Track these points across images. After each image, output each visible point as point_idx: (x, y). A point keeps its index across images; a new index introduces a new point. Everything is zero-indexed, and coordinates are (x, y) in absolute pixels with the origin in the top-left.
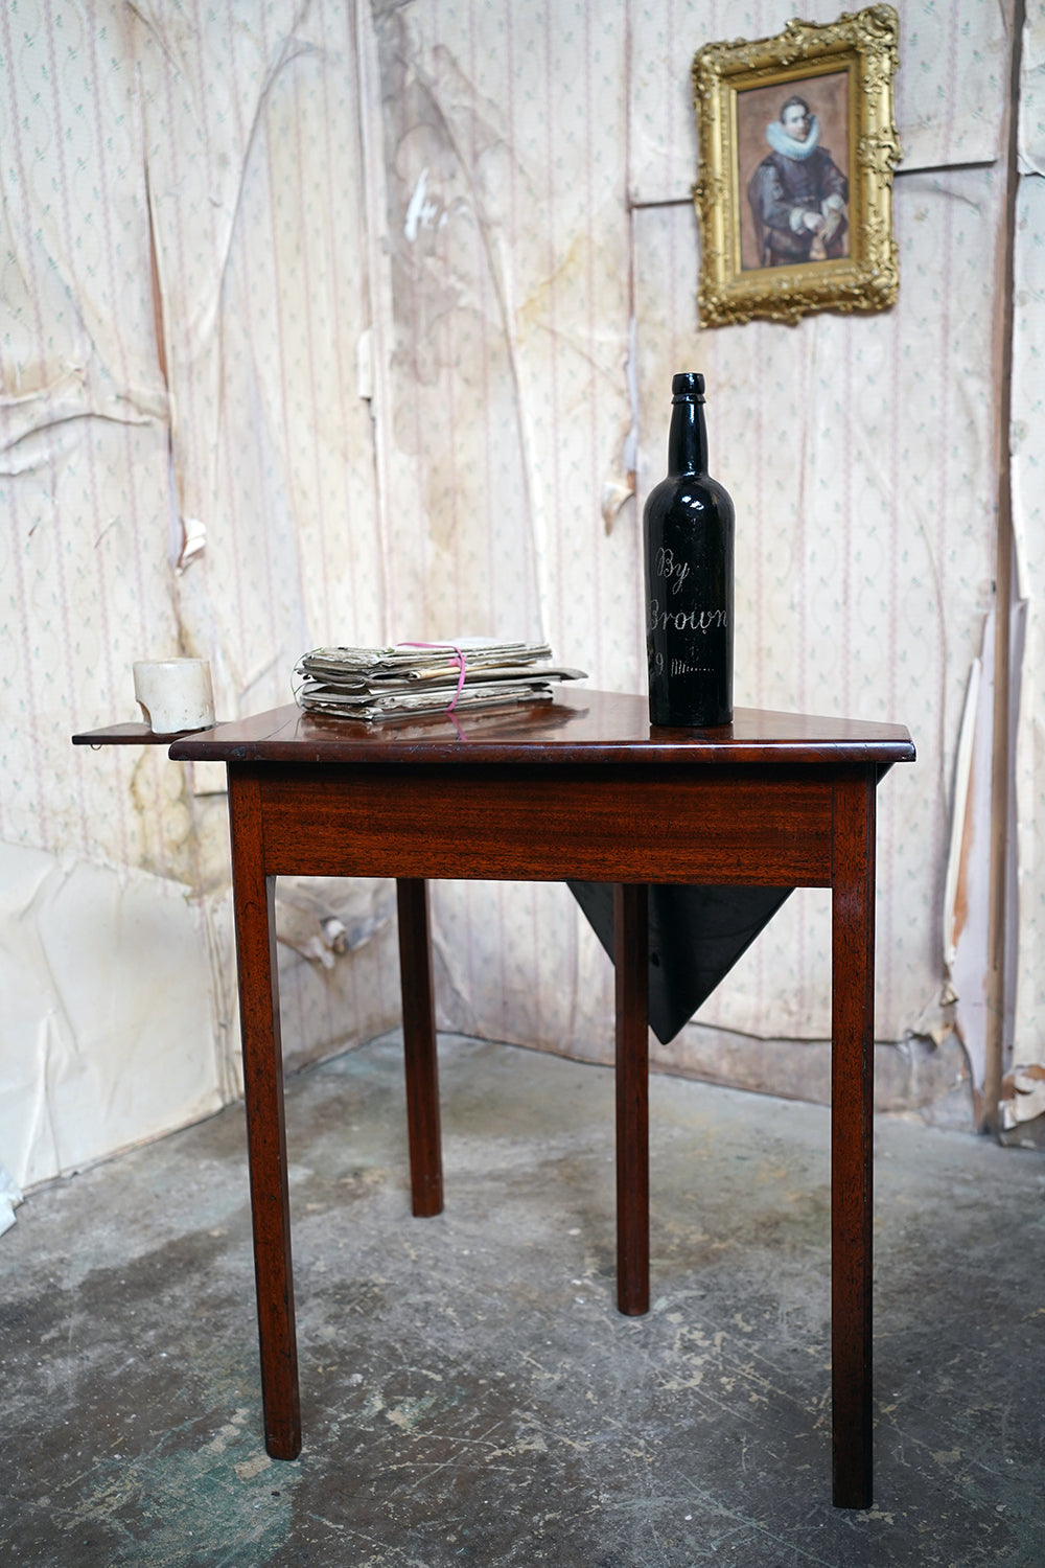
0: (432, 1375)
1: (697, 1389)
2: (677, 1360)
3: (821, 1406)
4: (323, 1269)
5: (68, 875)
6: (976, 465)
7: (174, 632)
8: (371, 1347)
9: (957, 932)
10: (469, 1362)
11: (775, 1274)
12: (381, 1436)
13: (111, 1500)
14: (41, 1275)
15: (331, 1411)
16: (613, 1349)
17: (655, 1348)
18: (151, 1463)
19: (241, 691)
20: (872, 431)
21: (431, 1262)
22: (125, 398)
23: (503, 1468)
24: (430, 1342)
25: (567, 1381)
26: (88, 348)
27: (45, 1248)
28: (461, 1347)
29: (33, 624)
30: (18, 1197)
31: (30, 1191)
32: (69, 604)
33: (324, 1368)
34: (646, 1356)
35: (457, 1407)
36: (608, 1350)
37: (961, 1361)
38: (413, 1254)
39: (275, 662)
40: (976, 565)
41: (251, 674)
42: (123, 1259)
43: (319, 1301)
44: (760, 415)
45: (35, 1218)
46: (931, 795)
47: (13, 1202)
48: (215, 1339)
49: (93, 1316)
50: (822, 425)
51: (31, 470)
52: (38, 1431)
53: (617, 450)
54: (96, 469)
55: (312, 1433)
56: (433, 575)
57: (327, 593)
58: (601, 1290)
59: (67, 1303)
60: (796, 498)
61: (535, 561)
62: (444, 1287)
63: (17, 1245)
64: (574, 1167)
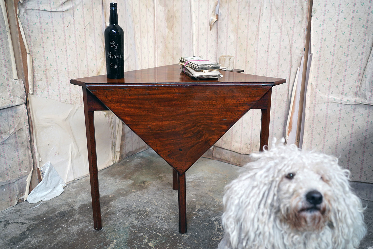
0: (159, 234)
2: (216, 233)
4: (135, 206)
5: (77, 110)
6: (303, 19)
7: (103, 51)
8: (145, 226)
9: (289, 132)
10: (168, 231)
14: (70, 204)
15: (135, 242)
16: (201, 230)
17: (211, 230)
20: (277, 8)
21: (160, 206)
24: (159, 226)
25: (190, 237)
27: (71, 198)
28: (166, 227)
29: (68, 49)
30: (64, 185)
31: (67, 184)
32: (77, 44)
33: (134, 231)
34: (209, 232)
35: (164, 242)
36: (200, 230)
38: (156, 204)
40: (301, 44)
42: (89, 202)
43: (134, 214)
44: (250, 2)
45: (68, 190)
46: (285, 99)
47: (63, 186)
48: (109, 223)
49: (81, 216)
50: (265, 6)
51: (68, 10)
52: (68, 243)
53: (214, 9)
54: (84, 10)
55: (131, 247)
56: (167, 37)
57: (141, 41)
58: (199, 215)
59: (75, 212)
60: (257, 24)
61: (192, 35)
62: (163, 212)
63: (64, 197)
64: (195, 183)
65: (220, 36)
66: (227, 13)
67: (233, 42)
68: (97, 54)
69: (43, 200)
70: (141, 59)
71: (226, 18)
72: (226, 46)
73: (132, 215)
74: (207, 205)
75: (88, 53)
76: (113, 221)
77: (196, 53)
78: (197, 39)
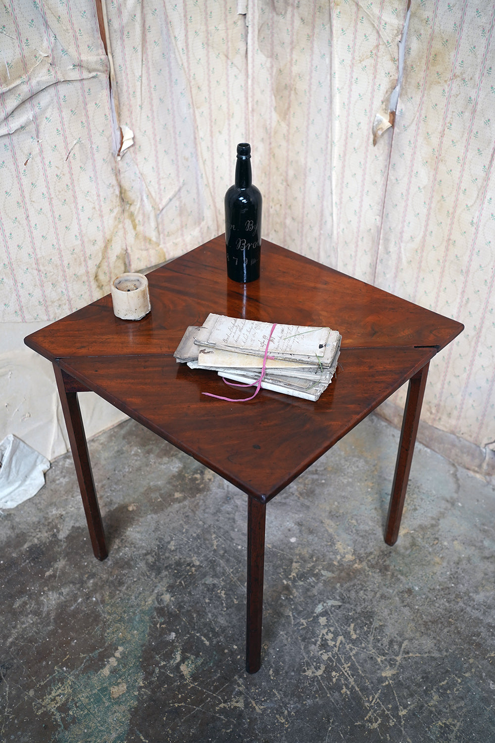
0: (206, 642)
1: (320, 677)
2: (316, 654)
3: (372, 704)
4: (173, 548)
7: (117, 192)
8: (183, 614)
10: (223, 635)
11: (378, 595)
12: (175, 682)
13: (58, 698)
14: (51, 525)
15: (157, 657)
16: (289, 639)
17: (308, 643)
18: (77, 677)
19: (159, 212)
21: (222, 552)
22: (79, 66)
23: (222, 717)
24: (210, 615)
26: (53, 39)
27: (55, 505)
28: (222, 622)
29: (32, 212)
30: (46, 467)
31: (54, 460)
32: (53, 196)
33: (160, 626)
34: (303, 648)
35: (212, 668)
36: (287, 639)
37: (447, 683)
38: (215, 543)
39: (179, 190)
41: (164, 202)
43: (167, 573)
44: (476, 103)
45: (54, 481)
47: (44, 470)
48: (118, 592)
49: (69, 563)
51: (22, 128)
52: (35, 643)
53: (387, 96)
54: (63, 113)
55: (146, 672)
56: (276, 133)
57: (212, 143)
58: (295, 590)
59: (59, 550)
60: (487, 163)
61: (331, 145)
62: (224, 574)
63: (44, 500)
64: (305, 484)
65: (394, 164)
66: (418, 114)
67: (424, 188)
68: (103, 204)
69: (4, 508)
70: (211, 184)
71: (413, 127)
72: (408, 190)
73: (164, 573)
74: (316, 561)
75: (80, 207)
76: (125, 588)
77: (336, 186)
78: (342, 155)
